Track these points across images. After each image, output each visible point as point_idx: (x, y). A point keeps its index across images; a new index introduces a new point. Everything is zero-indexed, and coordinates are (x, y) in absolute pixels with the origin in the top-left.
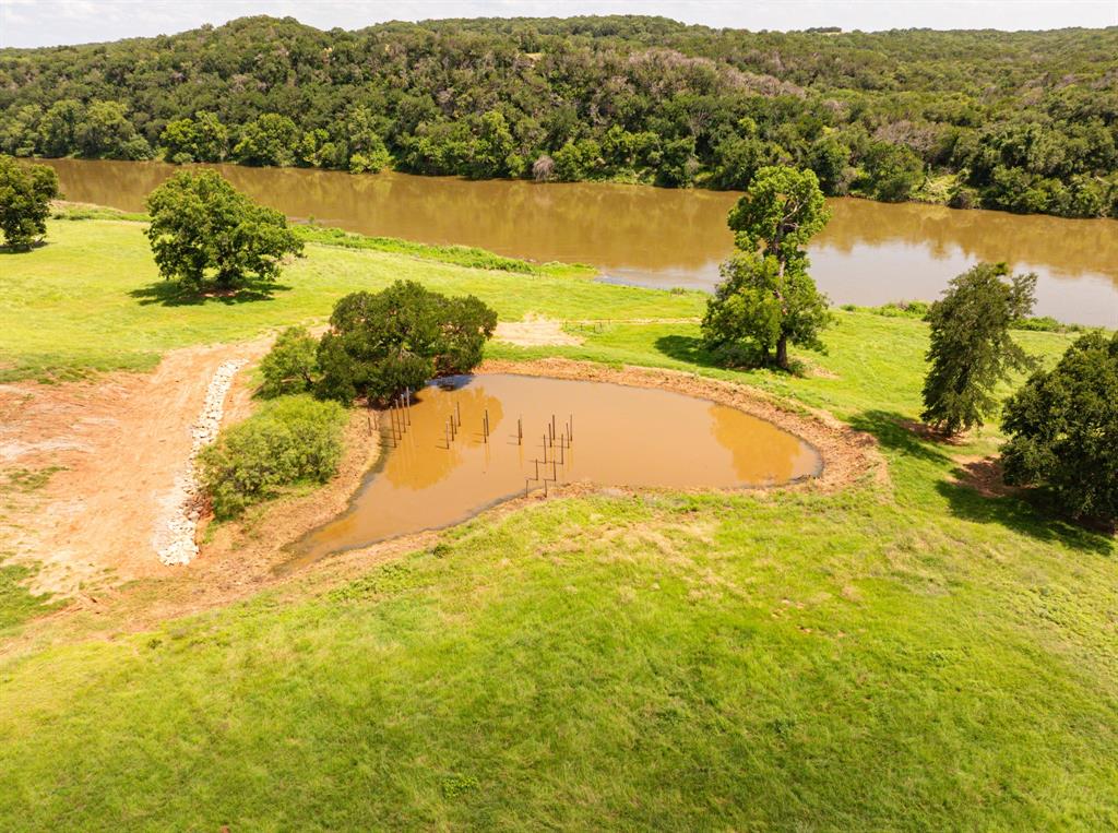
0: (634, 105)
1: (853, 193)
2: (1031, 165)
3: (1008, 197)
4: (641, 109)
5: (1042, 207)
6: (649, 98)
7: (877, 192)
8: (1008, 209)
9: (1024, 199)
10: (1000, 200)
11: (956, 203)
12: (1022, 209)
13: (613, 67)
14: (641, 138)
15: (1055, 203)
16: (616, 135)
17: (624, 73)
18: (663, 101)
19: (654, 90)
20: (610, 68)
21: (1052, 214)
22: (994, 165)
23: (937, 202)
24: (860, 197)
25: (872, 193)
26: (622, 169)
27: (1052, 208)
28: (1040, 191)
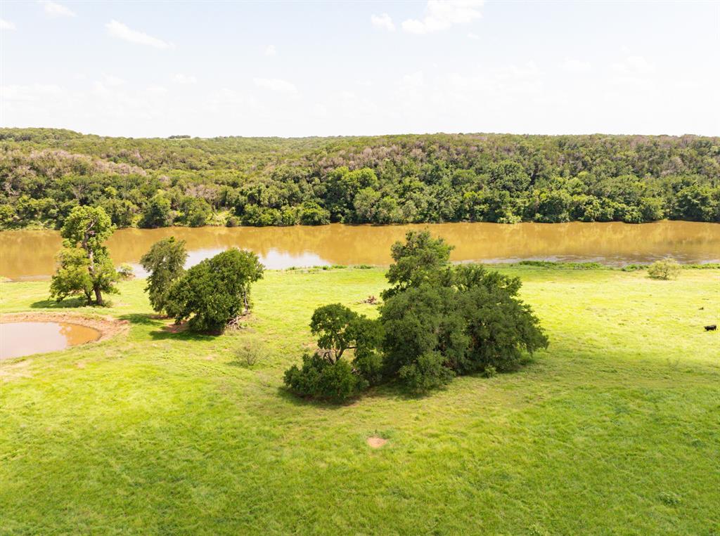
0: (36, 182)
1: (176, 224)
2: (262, 203)
3: (254, 219)
4: (42, 185)
5: (270, 223)
6: (46, 178)
7: (189, 222)
8: (254, 225)
9: (260, 220)
10: (250, 221)
11: (230, 225)
12: (260, 224)
13: (19, 160)
14: (43, 202)
15: (276, 220)
16: (24, 201)
17: (28, 164)
18: (56, 180)
19: (49, 173)
20: (17, 161)
21: (275, 226)
22: (245, 204)
23: (220, 225)
24: (180, 226)
25: (186, 223)
26: (32, 221)
27: (274, 223)
28: (267, 215)
